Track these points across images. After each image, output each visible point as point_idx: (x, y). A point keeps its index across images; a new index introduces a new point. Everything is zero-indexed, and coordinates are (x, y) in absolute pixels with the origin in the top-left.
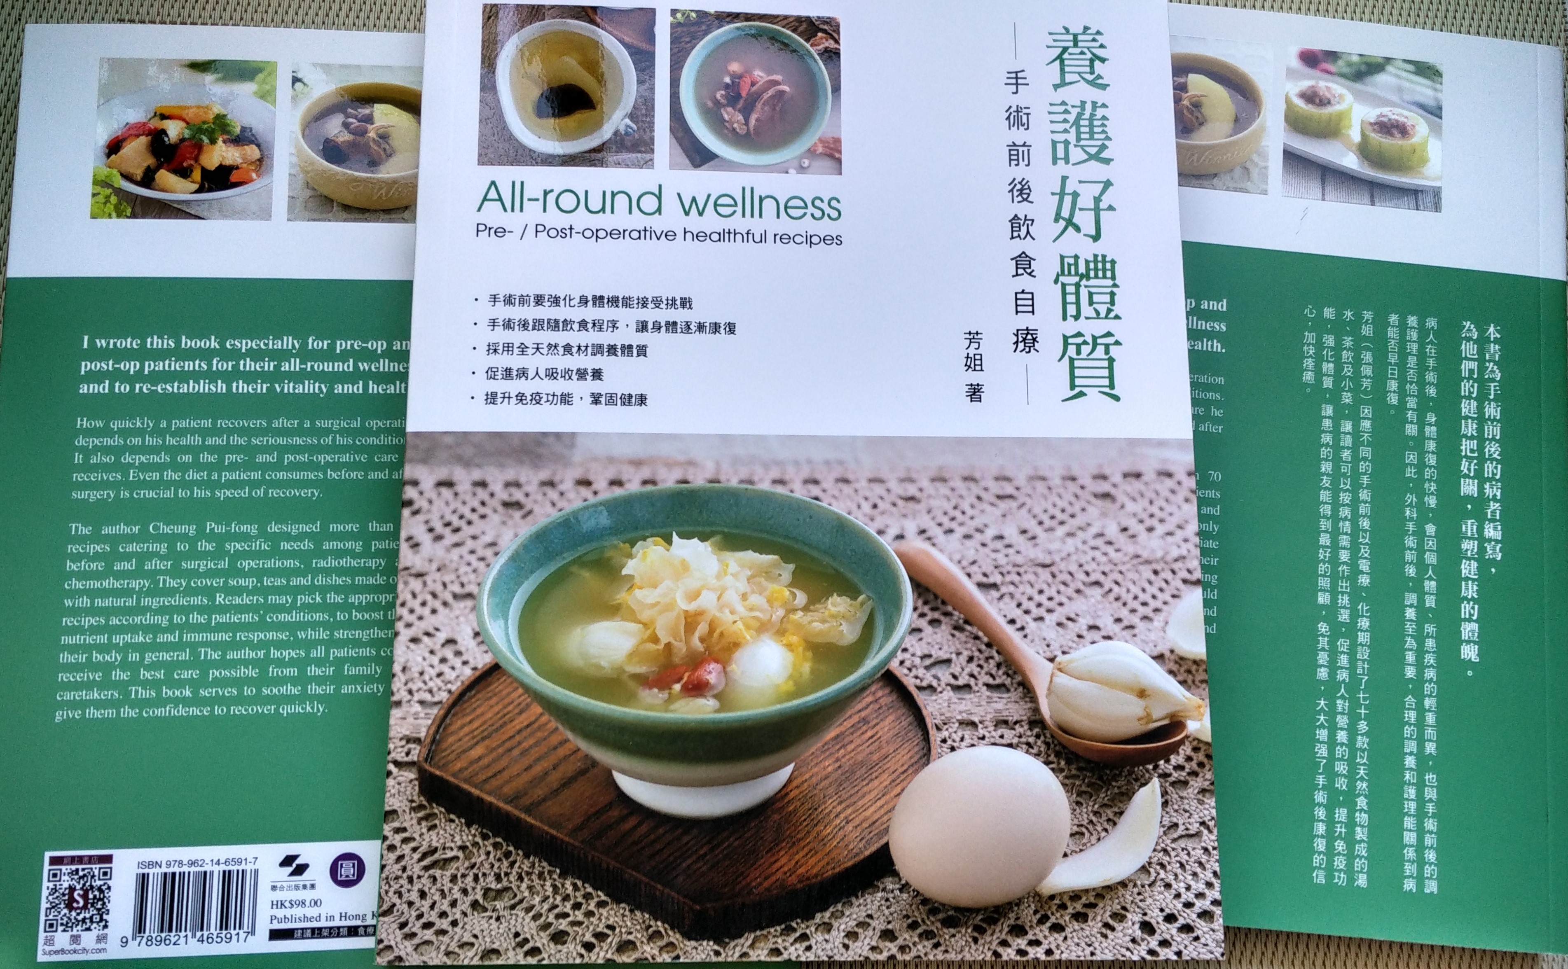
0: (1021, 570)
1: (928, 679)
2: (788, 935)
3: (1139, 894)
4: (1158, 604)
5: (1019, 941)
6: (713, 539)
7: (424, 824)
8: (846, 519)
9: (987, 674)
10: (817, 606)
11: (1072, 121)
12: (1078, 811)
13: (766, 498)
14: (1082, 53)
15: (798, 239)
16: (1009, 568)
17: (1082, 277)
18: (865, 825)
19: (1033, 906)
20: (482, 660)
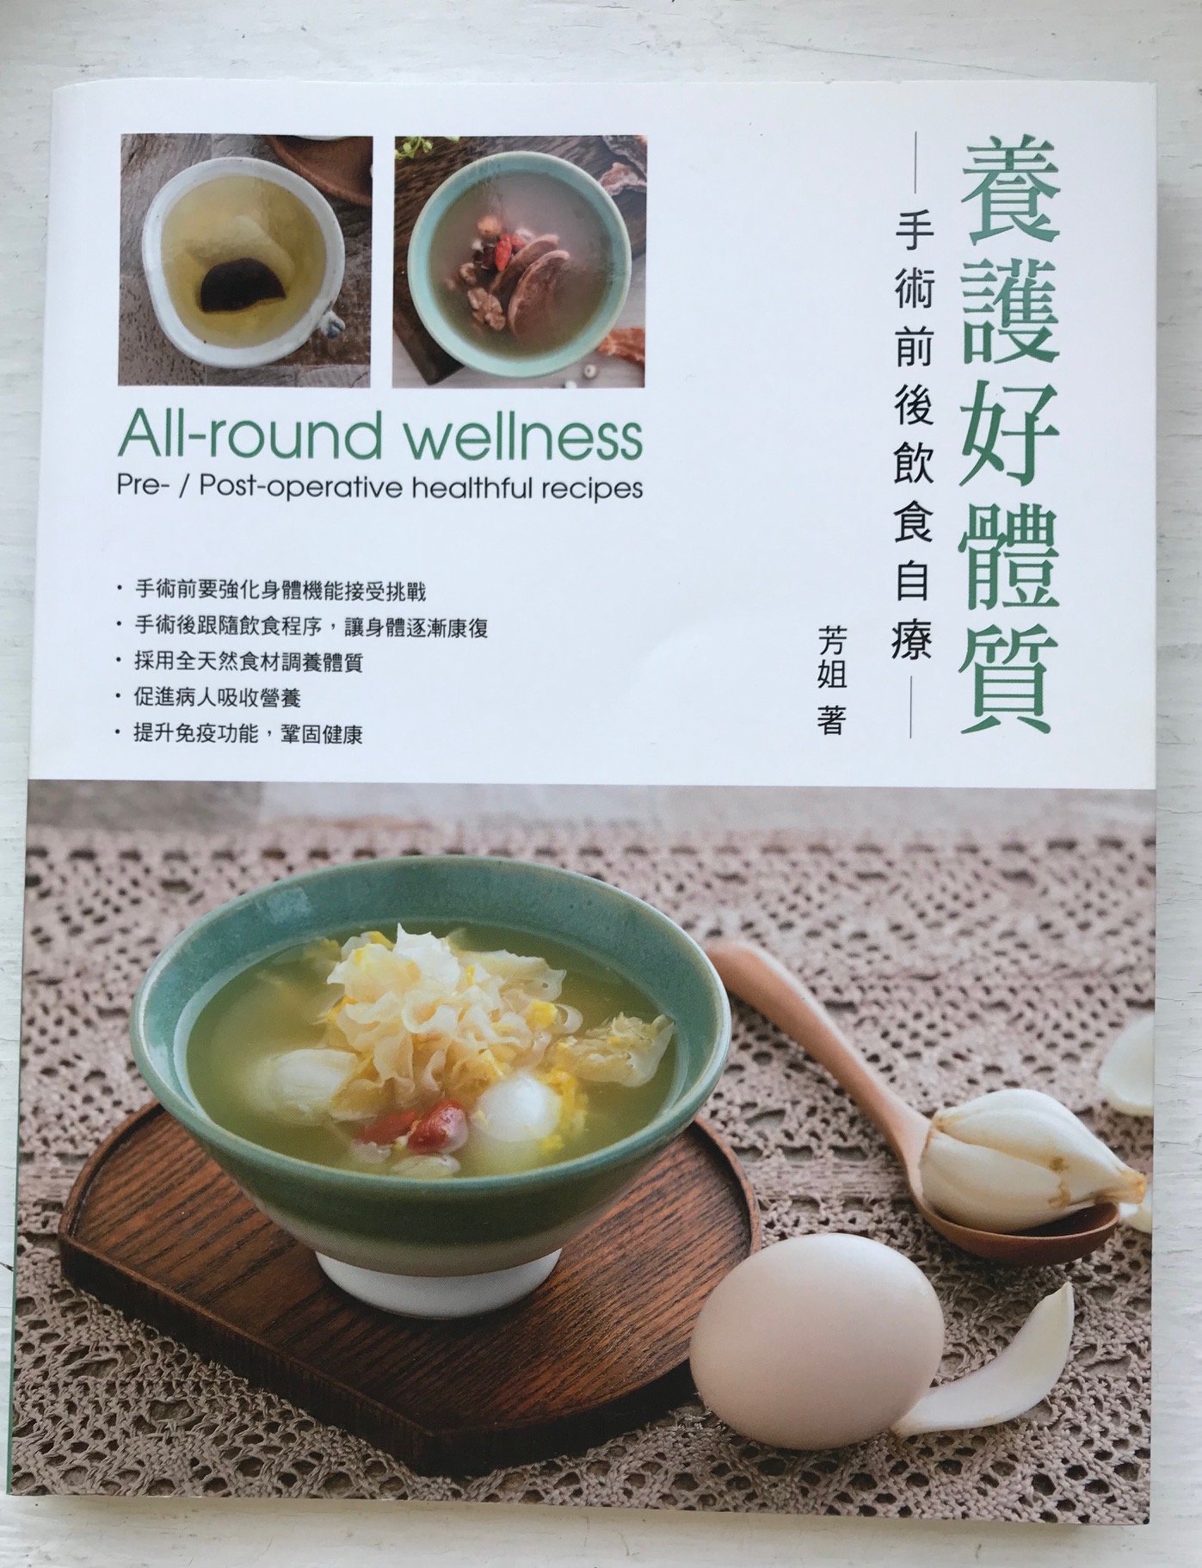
0: (891, 984)
1: (751, 1137)
2: (550, 1475)
3: (1035, 1438)
4: (1087, 1036)
5: (865, 1495)
6: (454, 934)
7: (70, 1315)
8: (639, 906)
9: (834, 1132)
10: (596, 1030)
11: (997, 291)
12: (956, 1325)
13: (528, 875)
14: (1019, 181)
15: (578, 490)
16: (873, 980)
17: (1002, 539)
18: (658, 1335)
19: (885, 1451)
20: (140, 1100)
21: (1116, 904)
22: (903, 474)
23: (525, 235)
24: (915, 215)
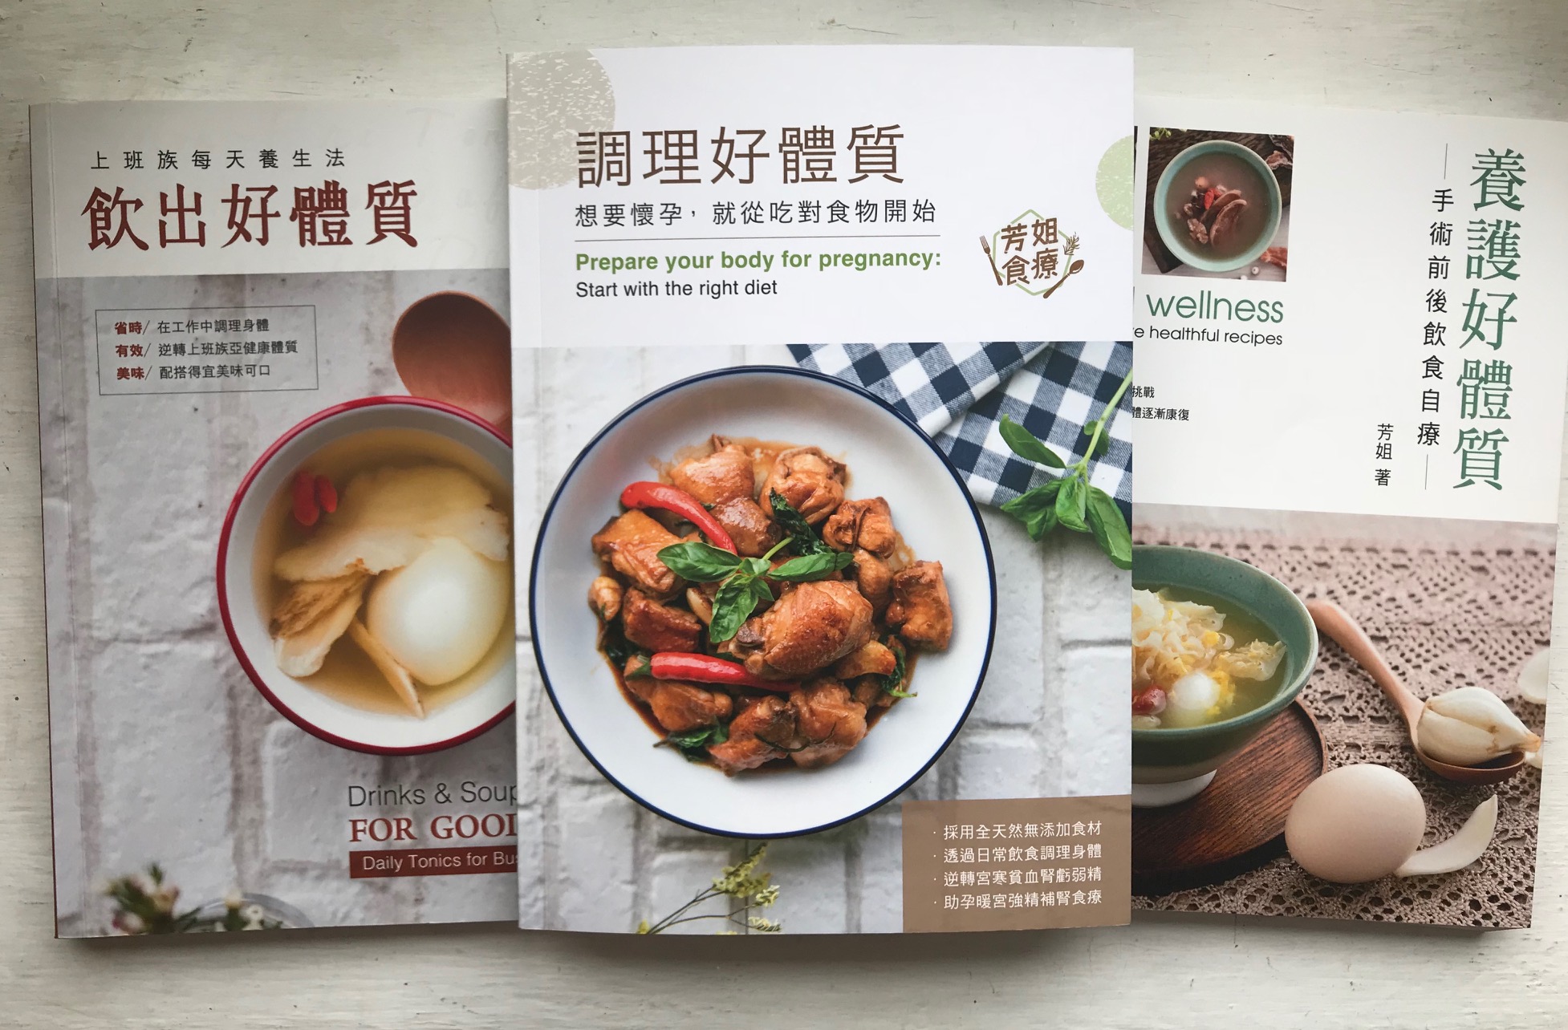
21: (1532, 587)
22: (1429, 340)
23: (1222, 189)
24: (1444, 192)
